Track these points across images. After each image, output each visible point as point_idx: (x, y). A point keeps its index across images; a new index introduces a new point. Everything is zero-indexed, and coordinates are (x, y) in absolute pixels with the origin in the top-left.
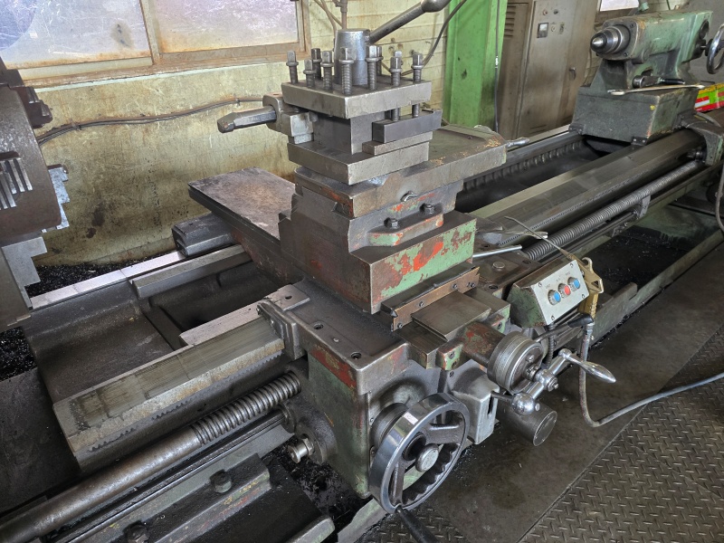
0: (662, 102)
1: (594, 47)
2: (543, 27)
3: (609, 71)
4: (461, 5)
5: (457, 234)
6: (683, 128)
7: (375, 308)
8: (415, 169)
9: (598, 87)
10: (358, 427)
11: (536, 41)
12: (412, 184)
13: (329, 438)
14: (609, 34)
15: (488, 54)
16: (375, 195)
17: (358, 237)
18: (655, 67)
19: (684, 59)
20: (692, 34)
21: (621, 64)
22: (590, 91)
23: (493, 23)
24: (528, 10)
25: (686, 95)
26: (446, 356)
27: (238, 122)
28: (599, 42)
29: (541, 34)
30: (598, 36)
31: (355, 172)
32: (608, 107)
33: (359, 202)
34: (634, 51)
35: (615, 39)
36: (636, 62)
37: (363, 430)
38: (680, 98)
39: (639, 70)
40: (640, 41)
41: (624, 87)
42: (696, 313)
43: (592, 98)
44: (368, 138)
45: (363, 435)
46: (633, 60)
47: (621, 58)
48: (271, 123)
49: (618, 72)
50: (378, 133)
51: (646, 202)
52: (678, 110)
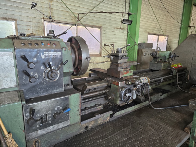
0: (163, 64)
1: (151, 55)
2: (145, 54)
3: (154, 59)
4: (129, 49)
5: (130, 71)
6: (169, 69)
7: (121, 78)
8: (125, 63)
9: (153, 62)
10: (118, 92)
11: (143, 56)
12: (125, 64)
13: (114, 96)
14: (153, 53)
15: (134, 58)
16: (121, 65)
17: (119, 69)
18: (162, 59)
19: (167, 58)
20: (168, 54)
21: (156, 58)
22: (152, 62)
23: (135, 53)
24: (142, 51)
25: (168, 64)
26: (130, 82)
27: (106, 57)
28: (151, 54)
29: (144, 55)
30: (151, 53)
31: (119, 62)
32: (155, 65)
33: (119, 65)
34: (158, 56)
35: (154, 54)
36: (158, 58)
37: (119, 92)
38: (167, 64)
39: (159, 59)
40: (158, 54)
41: (157, 61)
42: (174, 100)
43: (152, 63)
44: (120, 59)
45: (119, 93)
46: (158, 57)
47: (156, 57)
48: (108, 57)
49: (156, 59)
50: (122, 58)
51: (162, 79)
52: (167, 66)
